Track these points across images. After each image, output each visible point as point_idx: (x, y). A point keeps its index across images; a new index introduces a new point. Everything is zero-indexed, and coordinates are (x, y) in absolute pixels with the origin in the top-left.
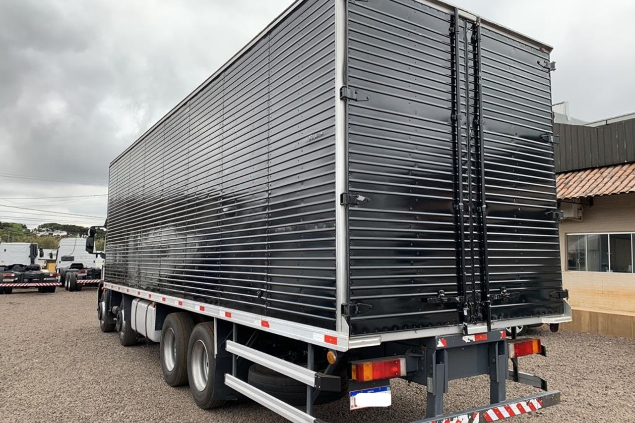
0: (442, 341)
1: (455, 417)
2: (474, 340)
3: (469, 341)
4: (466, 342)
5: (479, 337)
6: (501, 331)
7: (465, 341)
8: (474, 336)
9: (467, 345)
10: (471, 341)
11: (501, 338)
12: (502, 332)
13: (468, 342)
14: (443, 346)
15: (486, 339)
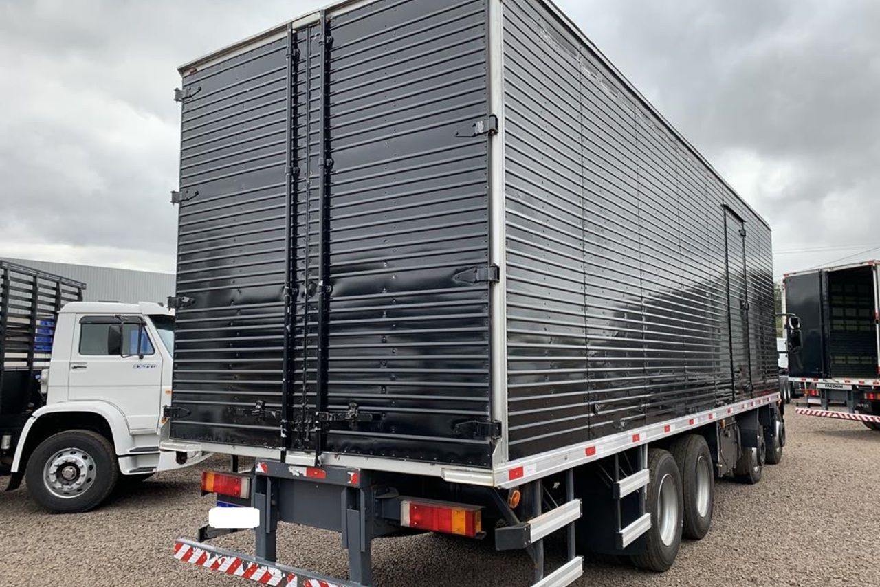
0: (262, 465)
1: (264, 566)
2: (305, 475)
3: (298, 474)
4: (294, 474)
5: (314, 472)
6: (351, 471)
7: (292, 473)
8: (305, 469)
9: (294, 478)
10: (301, 475)
11: (350, 482)
12: (352, 474)
13: (295, 476)
14: (263, 471)
15: (324, 477)
